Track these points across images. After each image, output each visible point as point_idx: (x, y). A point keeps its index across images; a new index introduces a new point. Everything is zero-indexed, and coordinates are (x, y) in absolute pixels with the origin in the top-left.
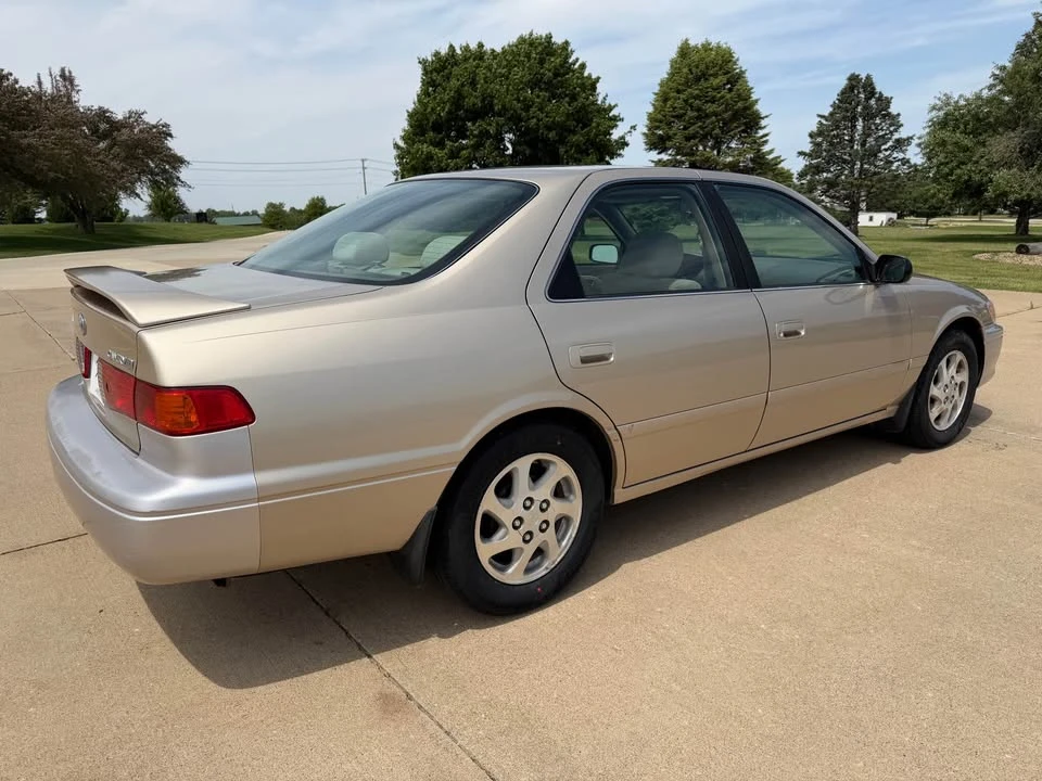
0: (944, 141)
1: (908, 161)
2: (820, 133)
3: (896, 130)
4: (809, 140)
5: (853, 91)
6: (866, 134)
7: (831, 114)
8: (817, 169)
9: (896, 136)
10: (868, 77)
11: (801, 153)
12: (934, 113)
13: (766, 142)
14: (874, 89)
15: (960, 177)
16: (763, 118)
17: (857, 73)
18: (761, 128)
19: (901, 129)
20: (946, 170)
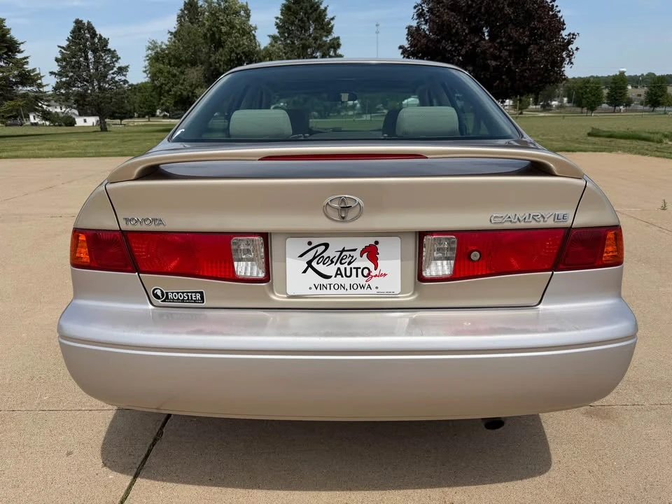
0: (160, 70)
1: (128, 82)
2: (64, 59)
3: (116, 61)
4: (56, 64)
5: (80, 31)
6: (97, 62)
7: (69, 46)
8: (68, 85)
9: (117, 65)
10: (89, 23)
11: (52, 73)
12: (150, 52)
13: (27, 63)
14: (95, 31)
15: (176, 92)
16: (20, 44)
17: (80, 19)
18: (20, 52)
19: (120, 61)
20: (167, 88)
